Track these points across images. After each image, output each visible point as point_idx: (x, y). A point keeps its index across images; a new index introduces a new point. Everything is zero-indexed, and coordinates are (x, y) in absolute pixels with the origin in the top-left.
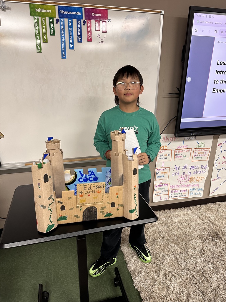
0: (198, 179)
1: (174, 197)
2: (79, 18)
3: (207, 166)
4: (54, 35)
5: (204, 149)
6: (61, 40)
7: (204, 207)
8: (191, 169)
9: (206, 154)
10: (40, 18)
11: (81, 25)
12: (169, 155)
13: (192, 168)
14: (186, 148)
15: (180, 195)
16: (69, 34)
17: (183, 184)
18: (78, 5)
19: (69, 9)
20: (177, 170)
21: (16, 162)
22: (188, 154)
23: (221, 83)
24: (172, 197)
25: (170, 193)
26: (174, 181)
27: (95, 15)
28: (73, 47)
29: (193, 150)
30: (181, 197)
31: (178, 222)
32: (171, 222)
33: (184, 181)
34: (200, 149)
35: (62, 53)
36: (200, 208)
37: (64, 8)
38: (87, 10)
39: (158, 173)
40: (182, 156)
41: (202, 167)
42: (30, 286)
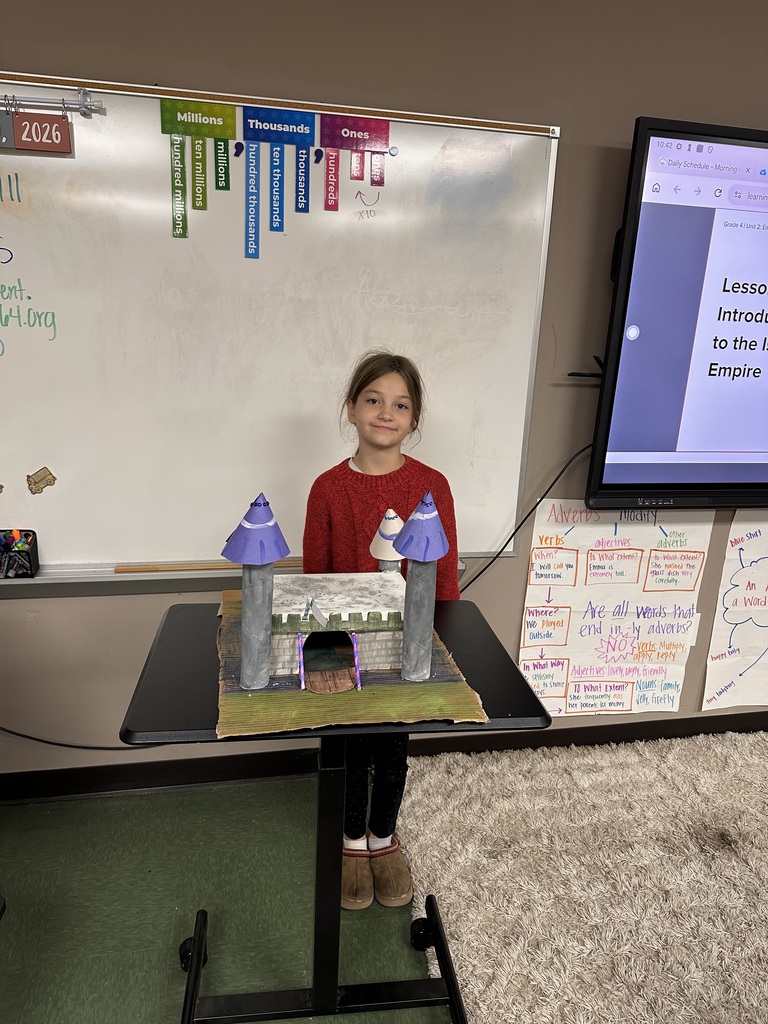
0: (663, 650)
1: (583, 705)
2: (303, 142)
3: (695, 611)
4: (227, 187)
5: (684, 554)
6: (248, 203)
7: (683, 747)
8: (641, 616)
9: (690, 570)
10: (188, 139)
11: (307, 161)
12: (570, 566)
13: (644, 614)
14: (623, 547)
15: (603, 700)
16: (272, 187)
17: (614, 665)
18: (303, 106)
19: (274, 115)
20: (593, 616)
21: (87, 562)
22: (630, 567)
23: (735, 348)
24: (579, 706)
25: (571, 691)
26: (584, 654)
27: (353, 134)
28: (281, 223)
29: (646, 554)
30: (608, 707)
31: (593, 787)
32: (567, 788)
33: (617, 654)
34: (671, 554)
35: (247, 242)
36: (669, 748)
37: (262, 114)
38: (328, 120)
39: (533, 624)
40: (611, 571)
41: (678, 612)
42: (101, 953)
